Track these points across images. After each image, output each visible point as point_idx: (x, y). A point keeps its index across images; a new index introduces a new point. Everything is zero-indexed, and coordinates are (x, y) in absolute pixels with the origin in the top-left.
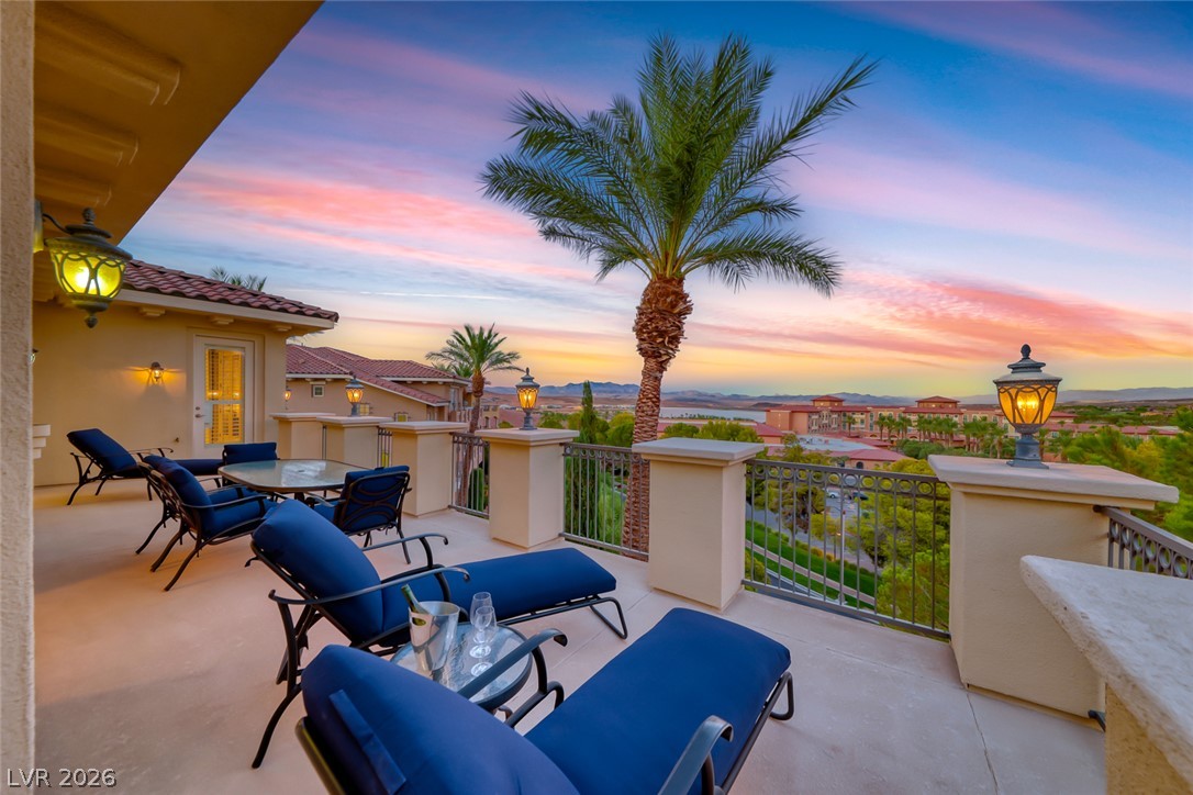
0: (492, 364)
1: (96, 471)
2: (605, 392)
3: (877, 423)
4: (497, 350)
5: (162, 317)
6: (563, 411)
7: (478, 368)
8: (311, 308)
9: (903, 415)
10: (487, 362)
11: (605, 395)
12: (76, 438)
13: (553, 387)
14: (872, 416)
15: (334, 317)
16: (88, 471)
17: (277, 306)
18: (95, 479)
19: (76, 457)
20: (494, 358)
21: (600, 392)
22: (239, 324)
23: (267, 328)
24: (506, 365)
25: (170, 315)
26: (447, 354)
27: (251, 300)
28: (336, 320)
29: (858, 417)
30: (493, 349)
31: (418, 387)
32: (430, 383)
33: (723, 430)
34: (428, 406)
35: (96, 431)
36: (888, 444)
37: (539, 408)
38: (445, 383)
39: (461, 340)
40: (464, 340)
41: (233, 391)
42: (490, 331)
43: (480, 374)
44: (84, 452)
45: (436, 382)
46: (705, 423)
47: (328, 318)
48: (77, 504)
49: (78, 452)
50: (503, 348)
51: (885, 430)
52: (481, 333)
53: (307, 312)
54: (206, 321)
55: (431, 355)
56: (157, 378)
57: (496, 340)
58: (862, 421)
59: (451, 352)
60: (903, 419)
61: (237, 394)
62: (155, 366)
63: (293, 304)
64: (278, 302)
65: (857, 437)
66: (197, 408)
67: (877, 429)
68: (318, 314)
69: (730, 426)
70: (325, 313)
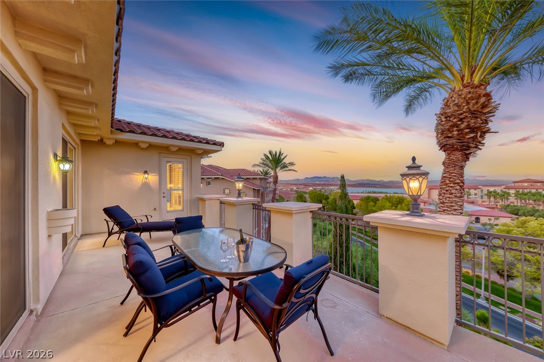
0: (282, 168)
1: (116, 229)
2: (323, 181)
3: (486, 195)
4: (284, 161)
5: (148, 147)
6: (304, 190)
7: (275, 171)
8: (212, 141)
9: (504, 190)
10: (279, 168)
11: (323, 183)
12: (107, 211)
13: (298, 179)
14: (482, 191)
15: (222, 144)
16: (112, 229)
17: (197, 140)
18: (116, 233)
19: (107, 221)
20: (282, 166)
21: (320, 181)
22: (181, 150)
23: (192, 151)
24: (287, 169)
25: (151, 146)
26: (261, 165)
27: (186, 138)
28: (223, 146)
29: (472, 191)
30: (282, 161)
31: (248, 180)
32: (253, 178)
33: (394, 199)
34: (254, 189)
35: (118, 207)
36: (494, 206)
37: (293, 189)
38: (260, 178)
39: (267, 158)
40: (269, 158)
41: (178, 184)
42: (280, 152)
43: (276, 173)
44: (110, 218)
45: (256, 178)
46: (383, 195)
47: (220, 145)
48: (107, 247)
49: (108, 219)
50: (286, 161)
51: (492, 199)
52: (276, 153)
53: (210, 143)
54: (166, 149)
55: (255, 165)
56: (146, 178)
57: (282, 157)
58: (476, 194)
59: (263, 164)
60: (505, 192)
61: (180, 185)
62: (146, 172)
63: (204, 139)
64: (198, 138)
65: (472, 203)
66: (164, 193)
67: (485, 198)
68: (215, 143)
69: (398, 197)
70: (218, 142)
